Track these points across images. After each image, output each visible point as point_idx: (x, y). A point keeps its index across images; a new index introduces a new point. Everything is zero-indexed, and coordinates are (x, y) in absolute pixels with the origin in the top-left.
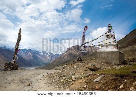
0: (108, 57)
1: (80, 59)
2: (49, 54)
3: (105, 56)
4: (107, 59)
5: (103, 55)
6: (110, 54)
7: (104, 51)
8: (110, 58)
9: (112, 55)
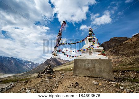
0: (94, 67)
1: (51, 69)
2: (30, 63)
3: (90, 65)
4: (92, 71)
5: (86, 63)
6: (97, 62)
7: (88, 58)
8: (97, 69)
9: (100, 64)
